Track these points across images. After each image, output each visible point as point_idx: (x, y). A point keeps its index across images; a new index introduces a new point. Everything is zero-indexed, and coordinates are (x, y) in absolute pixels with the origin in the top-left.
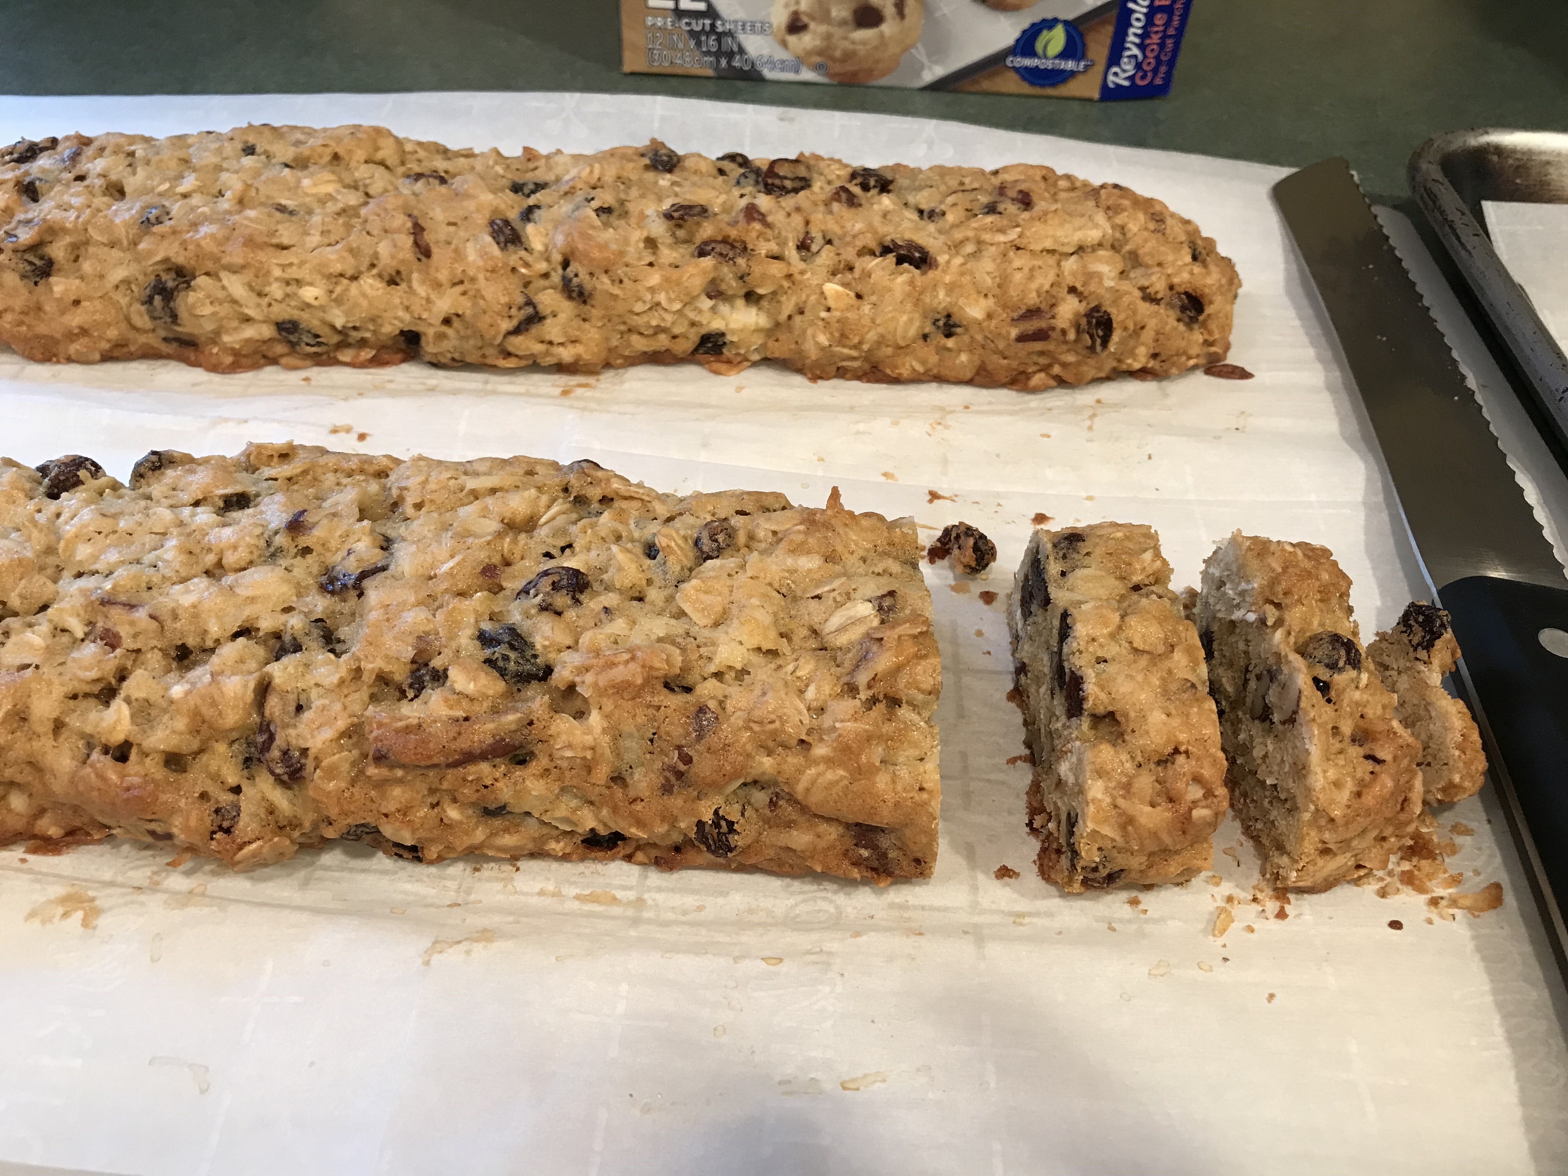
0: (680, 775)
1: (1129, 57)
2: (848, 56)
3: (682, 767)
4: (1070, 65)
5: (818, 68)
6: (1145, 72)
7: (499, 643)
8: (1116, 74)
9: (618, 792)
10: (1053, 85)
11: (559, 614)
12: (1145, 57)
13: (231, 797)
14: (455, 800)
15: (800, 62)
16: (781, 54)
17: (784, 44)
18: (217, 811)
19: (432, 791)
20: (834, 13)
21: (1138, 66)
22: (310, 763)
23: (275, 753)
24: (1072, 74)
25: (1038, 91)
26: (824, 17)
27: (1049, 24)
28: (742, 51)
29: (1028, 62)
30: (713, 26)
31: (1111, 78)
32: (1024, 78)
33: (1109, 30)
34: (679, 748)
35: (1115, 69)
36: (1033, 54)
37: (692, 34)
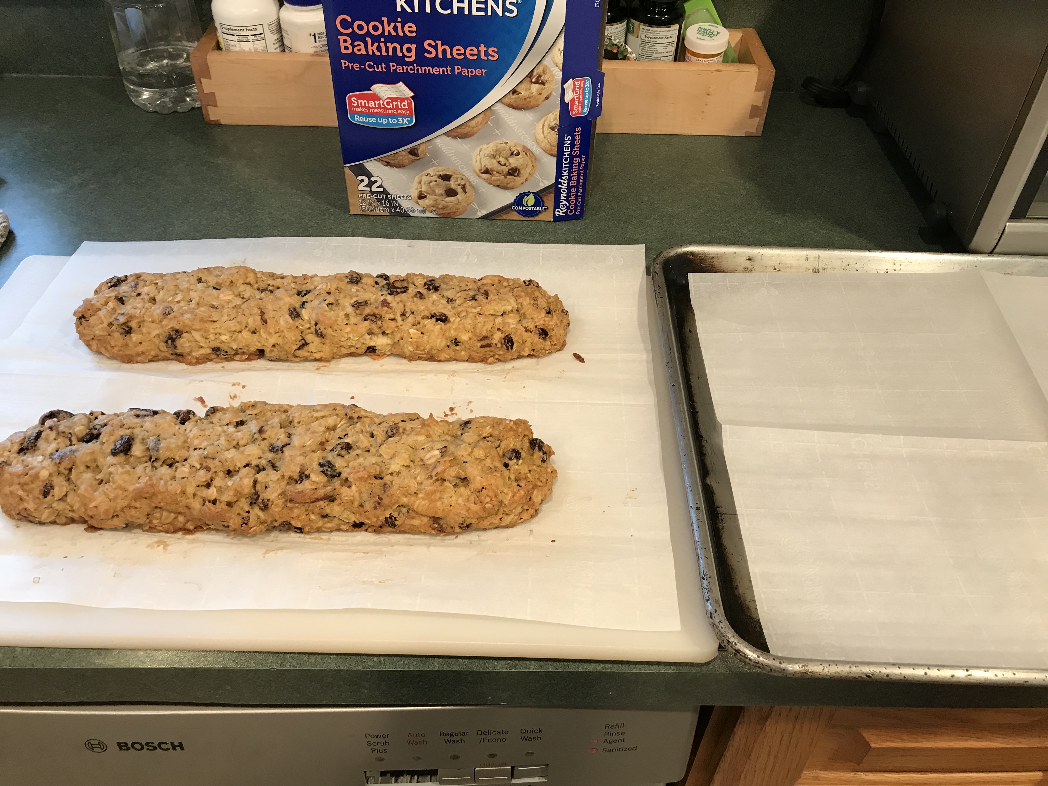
0: (379, 504)
1: (563, 205)
2: (444, 207)
3: (379, 501)
4: (538, 209)
5: (433, 212)
6: (571, 210)
7: (325, 466)
8: (558, 211)
9: (361, 509)
10: (532, 216)
11: (343, 457)
12: (570, 204)
13: (247, 514)
14: (313, 513)
15: (425, 210)
16: (416, 207)
17: (418, 203)
18: (243, 518)
19: (306, 510)
20: (437, 191)
21: (568, 208)
22: (270, 503)
23: (260, 501)
24: (540, 212)
25: (527, 219)
26: (433, 193)
27: (528, 194)
28: (400, 206)
29: (520, 208)
30: (387, 197)
31: (556, 213)
32: (520, 214)
33: (553, 195)
34: (378, 495)
35: (558, 210)
36: (523, 205)
37: (378, 199)
